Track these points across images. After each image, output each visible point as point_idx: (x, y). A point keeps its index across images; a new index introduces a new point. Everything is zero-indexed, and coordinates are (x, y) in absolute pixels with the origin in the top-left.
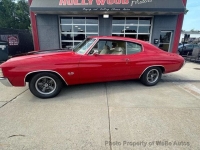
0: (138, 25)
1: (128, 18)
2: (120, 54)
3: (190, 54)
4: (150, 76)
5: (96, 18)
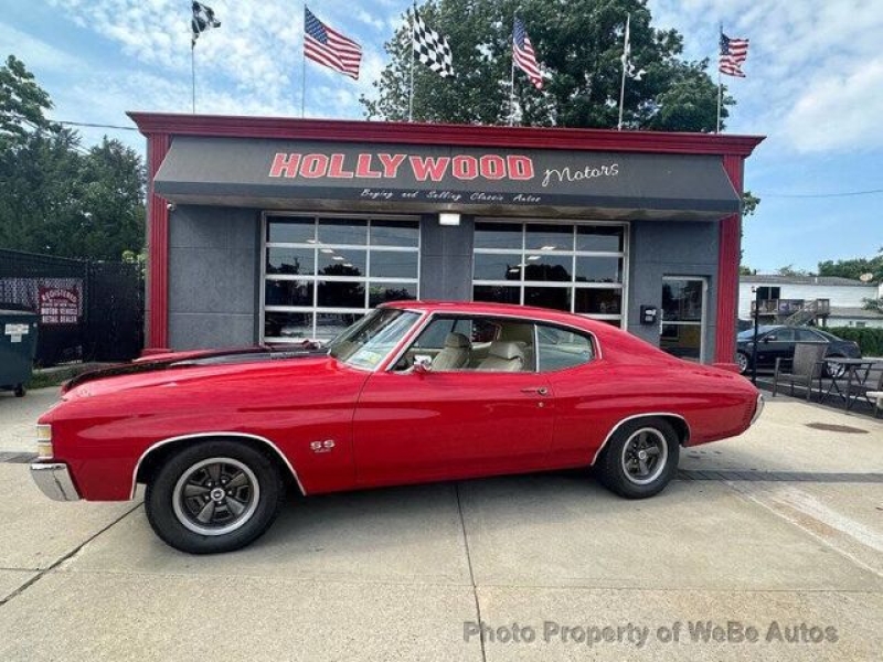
0: (575, 253)
1: (532, 228)
2: (514, 367)
3: (788, 366)
4: (632, 454)
5: (412, 225)
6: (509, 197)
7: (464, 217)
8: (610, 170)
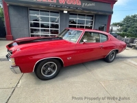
5: (58, 13)
6: (77, 8)
7: (68, 12)
8: (93, 4)
